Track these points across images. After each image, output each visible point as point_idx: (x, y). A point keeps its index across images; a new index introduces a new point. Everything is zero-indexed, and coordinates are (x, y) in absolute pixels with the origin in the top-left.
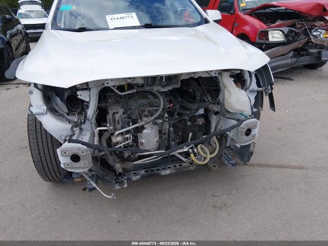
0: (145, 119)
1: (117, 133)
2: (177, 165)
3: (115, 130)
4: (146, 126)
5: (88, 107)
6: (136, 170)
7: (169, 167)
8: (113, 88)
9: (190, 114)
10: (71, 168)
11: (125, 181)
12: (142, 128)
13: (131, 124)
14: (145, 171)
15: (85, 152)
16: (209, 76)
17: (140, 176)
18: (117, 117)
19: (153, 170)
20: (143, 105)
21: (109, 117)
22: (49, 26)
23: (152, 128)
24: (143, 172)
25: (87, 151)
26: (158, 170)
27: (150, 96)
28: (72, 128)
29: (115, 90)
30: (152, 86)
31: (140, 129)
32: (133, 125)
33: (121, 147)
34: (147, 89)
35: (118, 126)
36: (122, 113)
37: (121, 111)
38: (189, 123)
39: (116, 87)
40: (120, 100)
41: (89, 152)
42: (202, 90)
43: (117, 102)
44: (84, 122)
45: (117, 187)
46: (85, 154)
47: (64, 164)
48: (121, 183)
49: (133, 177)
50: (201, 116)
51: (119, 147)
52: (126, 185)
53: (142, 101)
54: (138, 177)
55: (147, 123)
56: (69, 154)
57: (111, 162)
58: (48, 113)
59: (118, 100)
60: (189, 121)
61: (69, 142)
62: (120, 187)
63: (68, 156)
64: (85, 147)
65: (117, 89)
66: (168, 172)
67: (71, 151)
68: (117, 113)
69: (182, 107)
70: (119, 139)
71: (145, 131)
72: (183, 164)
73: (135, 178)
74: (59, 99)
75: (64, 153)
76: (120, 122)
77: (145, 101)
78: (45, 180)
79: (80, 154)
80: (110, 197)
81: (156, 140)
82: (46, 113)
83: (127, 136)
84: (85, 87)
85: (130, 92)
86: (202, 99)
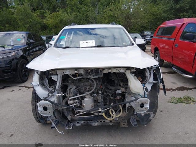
0: (86, 93)
1: (70, 98)
2: (103, 121)
3: (70, 97)
4: (86, 96)
5: (56, 83)
6: (79, 121)
7: (97, 122)
8: (70, 75)
9: (111, 92)
10: (43, 114)
11: (72, 126)
12: (84, 97)
13: (78, 94)
14: (84, 122)
15: (50, 106)
16: (119, 72)
17: (80, 124)
18: (72, 90)
19: (88, 122)
20: (86, 85)
21: (68, 90)
22: (53, 46)
23: (90, 98)
24: (82, 122)
25: (50, 105)
26: (91, 122)
27: (90, 81)
28: (48, 94)
29: (71, 77)
30: (88, 75)
31: (83, 98)
32: (79, 95)
33: (73, 106)
34: (86, 76)
35: (71, 95)
36: (74, 88)
37: (74, 87)
38: (112, 98)
39: (72, 75)
40: (74, 82)
41: (52, 106)
42: (118, 80)
43: (73, 83)
44: (54, 91)
45: (67, 128)
46: (49, 107)
47: (40, 111)
48: (69, 127)
49: (76, 125)
50: (120, 94)
51: (72, 106)
52: (71, 128)
53: (86, 83)
54: (79, 125)
55: (87, 95)
56: (43, 106)
57: (66, 114)
58: (39, 86)
59: (73, 82)
60: (112, 96)
61: (44, 100)
62: (68, 129)
63: (42, 107)
64: (50, 103)
65: (72, 76)
66: (96, 124)
67: (43, 104)
68: (72, 88)
69: (107, 88)
70: (72, 102)
71: (85, 99)
72: (106, 121)
73: (77, 125)
74: (47, 79)
75: (40, 105)
76: (73, 93)
77: (88, 83)
78: (37, 122)
79: (47, 107)
80: (61, 133)
81: (91, 104)
82: (39, 85)
83: (76, 101)
84: (55, 74)
85: (78, 78)
86: (119, 85)
